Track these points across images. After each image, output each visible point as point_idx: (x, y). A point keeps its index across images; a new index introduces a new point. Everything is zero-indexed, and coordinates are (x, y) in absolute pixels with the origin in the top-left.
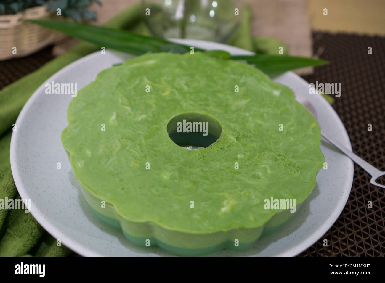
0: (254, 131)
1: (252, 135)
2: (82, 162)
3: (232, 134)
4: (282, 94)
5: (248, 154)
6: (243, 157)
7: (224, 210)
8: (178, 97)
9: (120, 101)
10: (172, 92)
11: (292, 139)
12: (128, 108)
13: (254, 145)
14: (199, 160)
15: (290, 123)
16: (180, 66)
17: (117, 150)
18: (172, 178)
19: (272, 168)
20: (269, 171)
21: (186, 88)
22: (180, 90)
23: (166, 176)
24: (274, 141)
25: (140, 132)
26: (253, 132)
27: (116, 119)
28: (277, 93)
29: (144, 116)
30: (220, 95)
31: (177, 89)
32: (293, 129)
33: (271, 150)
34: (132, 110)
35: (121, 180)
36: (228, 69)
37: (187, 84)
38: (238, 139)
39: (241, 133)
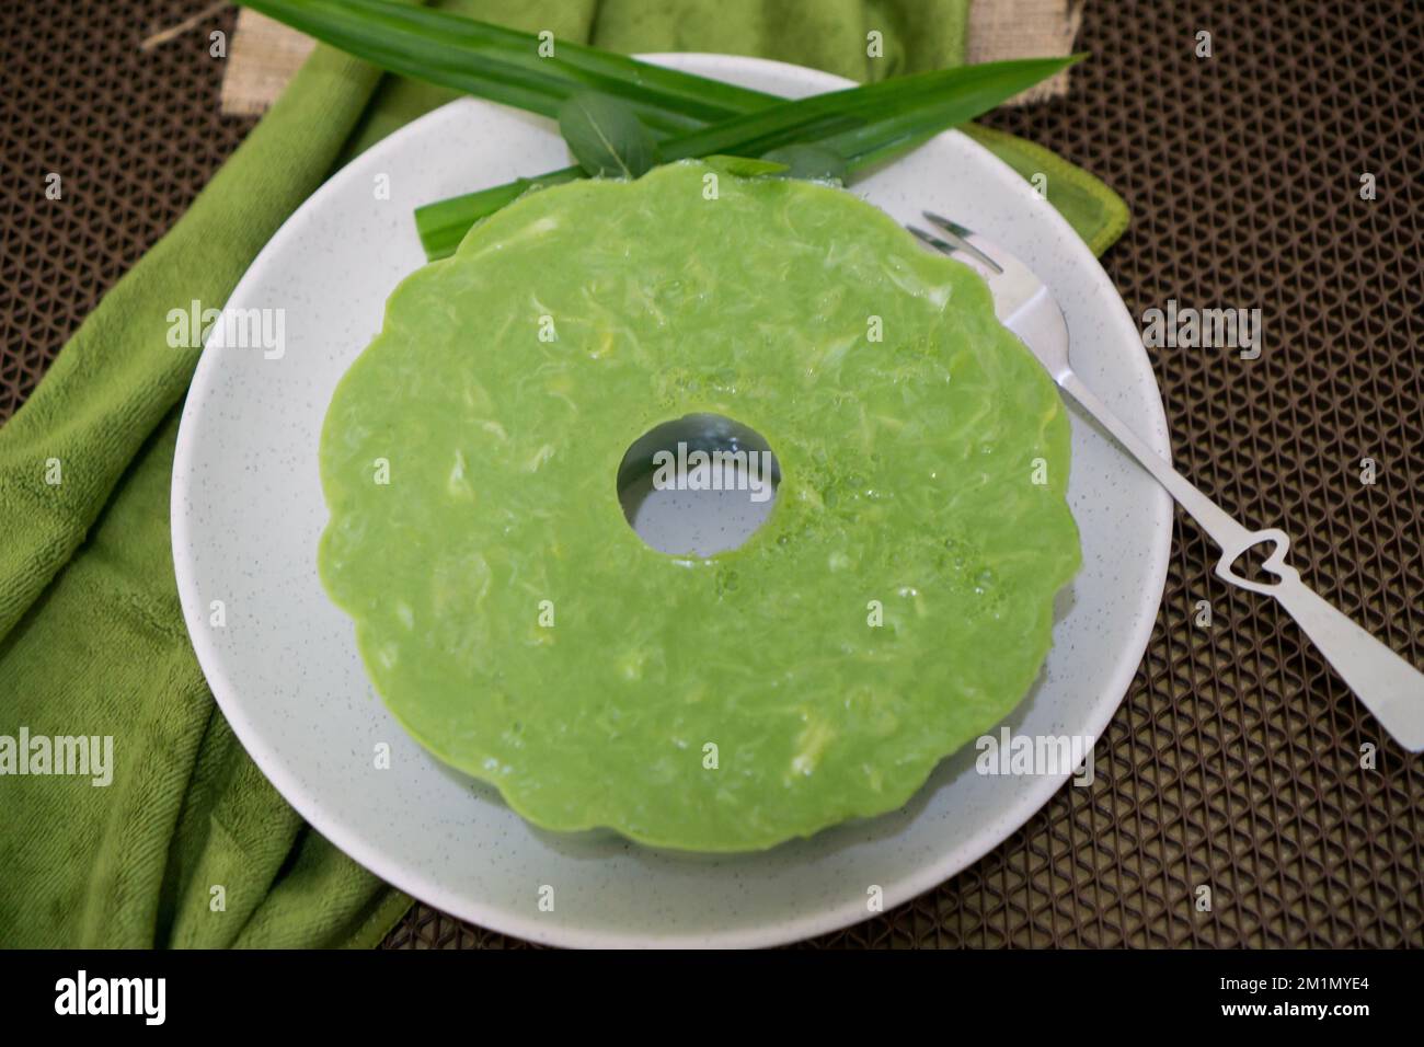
0: (874, 458)
1: (868, 478)
2: (393, 649)
3: (810, 482)
4: (953, 300)
5: (860, 549)
6: (845, 565)
7: (801, 764)
8: (641, 355)
9: (469, 401)
10: (619, 340)
11: (986, 478)
12: (492, 426)
13: (876, 512)
14: (718, 592)
15: (980, 414)
16: (634, 228)
17: (484, 592)
18: (649, 669)
19: (929, 596)
20: (922, 610)
21: (661, 319)
22: (642, 326)
23: (630, 668)
24: (934, 491)
25: (541, 513)
26: (872, 465)
27: (466, 473)
28: (938, 297)
29: (545, 452)
30: (765, 329)
31: (632, 324)
32: (988, 436)
33: (925, 530)
34: (508, 431)
35: (508, 699)
36: (782, 218)
37: (660, 299)
38: (826, 495)
39: (835, 473)
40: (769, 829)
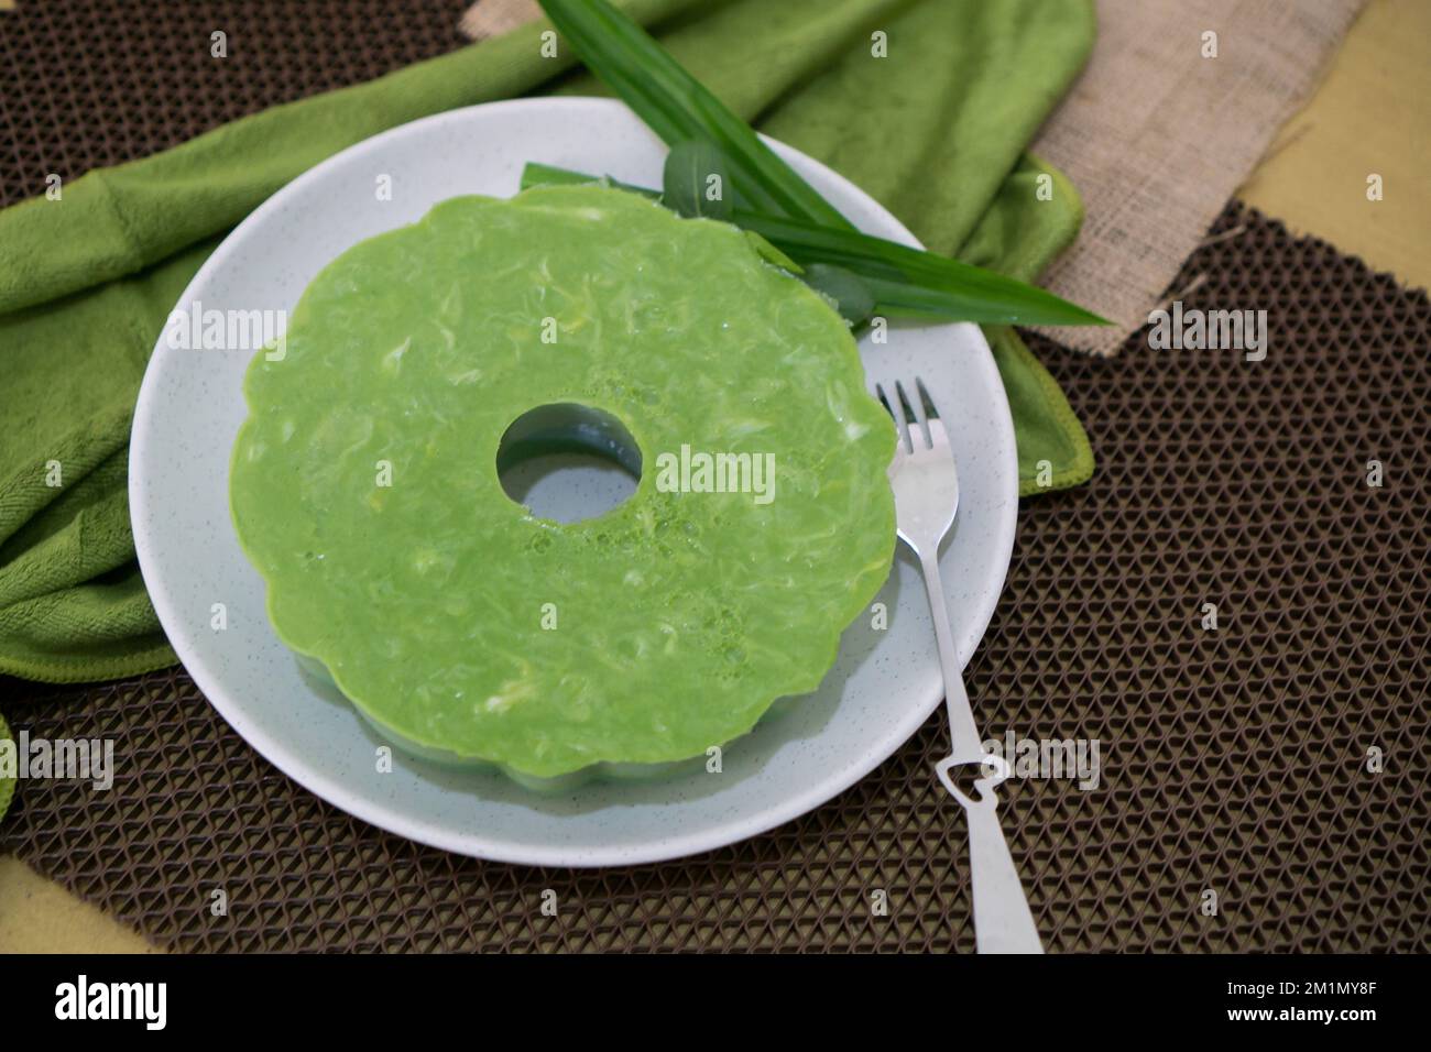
0: (717, 520)
1: (701, 530)
2: (262, 448)
3: (655, 509)
4: (864, 440)
5: (657, 578)
6: (636, 584)
7: (493, 703)
8: (596, 347)
9: (444, 307)
10: (588, 326)
11: (791, 583)
12: (448, 334)
13: (689, 559)
14: (528, 547)
15: (822, 535)
16: (657, 254)
17: (355, 447)
18: (434, 572)
19: (684, 643)
20: (670, 648)
21: (631, 328)
22: (611, 325)
23: (424, 561)
24: (745, 570)
25: (439, 417)
26: (712, 523)
27: (404, 357)
28: (853, 431)
29: (473, 375)
30: (704, 381)
31: (605, 321)
32: (816, 554)
33: (716, 593)
34: (457, 345)
35: (318, 532)
36: (776, 308)
37: (640, 316)
38: (659, 526)
39: (679, 513)
40: (438, 735)
